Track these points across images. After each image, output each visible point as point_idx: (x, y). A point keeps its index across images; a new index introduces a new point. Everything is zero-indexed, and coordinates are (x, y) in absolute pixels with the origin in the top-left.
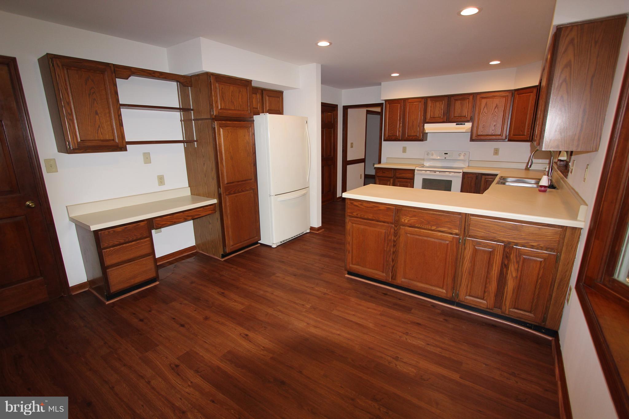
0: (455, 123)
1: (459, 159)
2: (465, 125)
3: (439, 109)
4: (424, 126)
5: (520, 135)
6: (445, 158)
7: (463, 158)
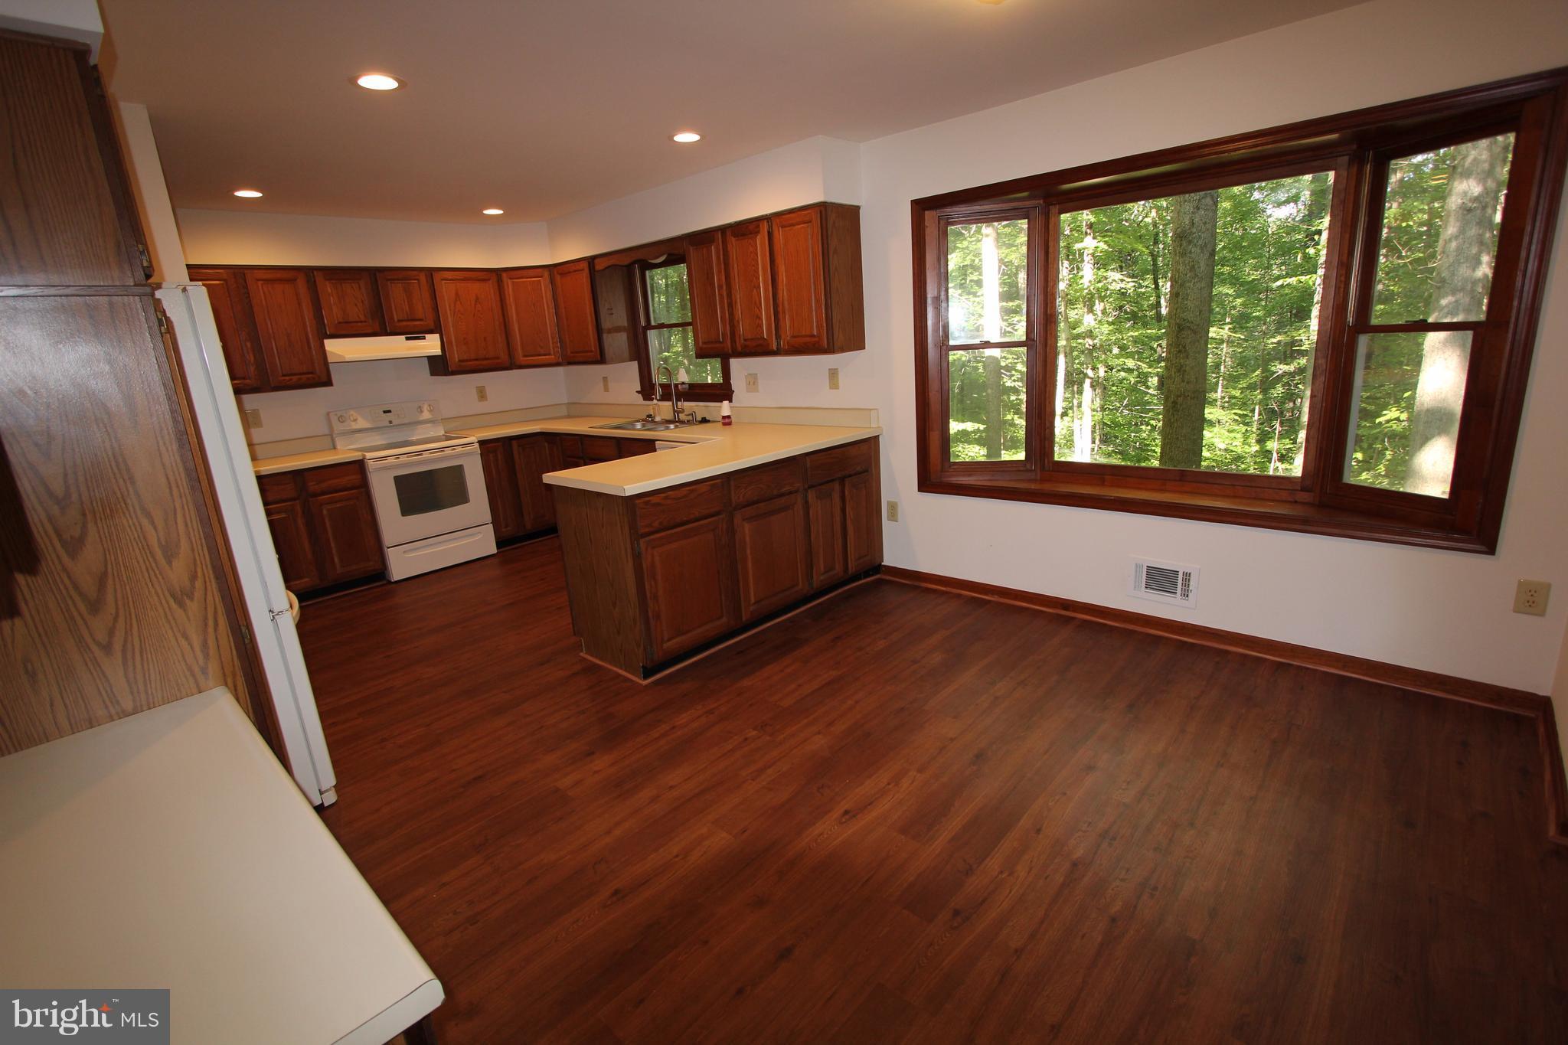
0: (403, 337)
1: (421, 419)
2: (425, 339)
3: (355, 301)
4: (322, 346)
5: (540, 355)
6: (391, 422)
7: (430, 416)
